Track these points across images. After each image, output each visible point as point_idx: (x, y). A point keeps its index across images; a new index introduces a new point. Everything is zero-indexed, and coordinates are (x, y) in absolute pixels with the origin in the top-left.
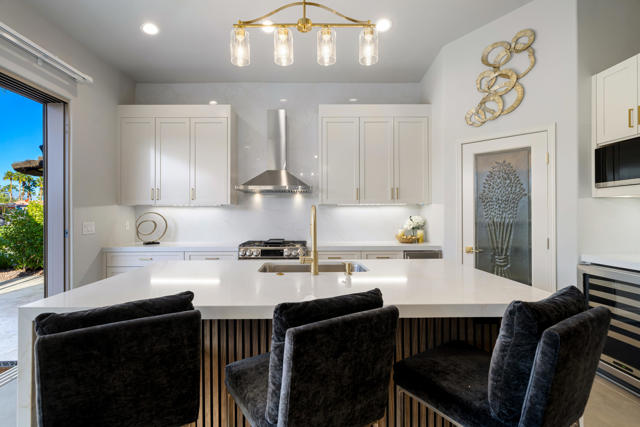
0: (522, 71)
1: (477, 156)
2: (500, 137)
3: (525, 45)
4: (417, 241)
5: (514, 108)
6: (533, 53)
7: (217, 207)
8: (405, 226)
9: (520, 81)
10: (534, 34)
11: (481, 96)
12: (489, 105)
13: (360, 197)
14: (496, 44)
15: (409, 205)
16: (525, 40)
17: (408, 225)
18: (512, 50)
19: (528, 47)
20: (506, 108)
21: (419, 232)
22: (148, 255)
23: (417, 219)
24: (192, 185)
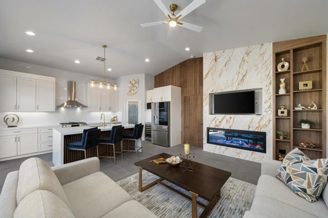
1: (129, 102)
4: (115, 121)
5: (136, 94)
8: (112, 117)
11: (130, 89)
12: (131, 92)
13: (100, 110)
18: (135, 82)
19: (138, 82)
20: (134, 93)
21: (115, 119)
22: (19, 130)
23: (115, 115)
24: (37, 104)
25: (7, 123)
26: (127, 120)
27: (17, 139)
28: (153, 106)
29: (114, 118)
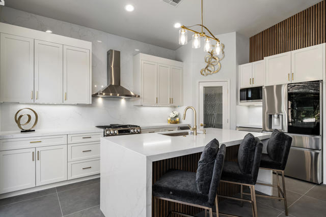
1: (205, 88)
2: (212, 81)
5: (218, 71)
6: (224, 53)
7: (74, 105)
8: (171, 116)
9: (220, 62)
10: (224, 46)
11: (206, 64)
12: (209, 68)
13: (157, 103)
17: (172, 115)
20: (216, 70)
21: (177, 119)
22: (38, 139)
23: (176, 113)
24: (65, 91)
25: (19, 125)
26: (202, 122)
27: (36, 156)
28: (265, 93)
29: (176, 117)
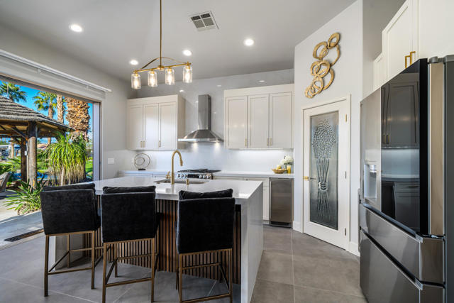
0: (333, 60)
1: (311, 117)
3: (334, 43)
4: (287, 172)
5: (329, 86)
6: (339, 49)
8: (280, 162)
9: (333, 67)
10: (340, 36)
11: (313, 79)
12: (317, 84)
13: (248, 145)
14: (320, 43)
15: (284, 149)
16: (335, 40)
18: (329, 47)
19: (336, 44)
20: (325, 86)
24: (159, 139)
29: (286, 164)
